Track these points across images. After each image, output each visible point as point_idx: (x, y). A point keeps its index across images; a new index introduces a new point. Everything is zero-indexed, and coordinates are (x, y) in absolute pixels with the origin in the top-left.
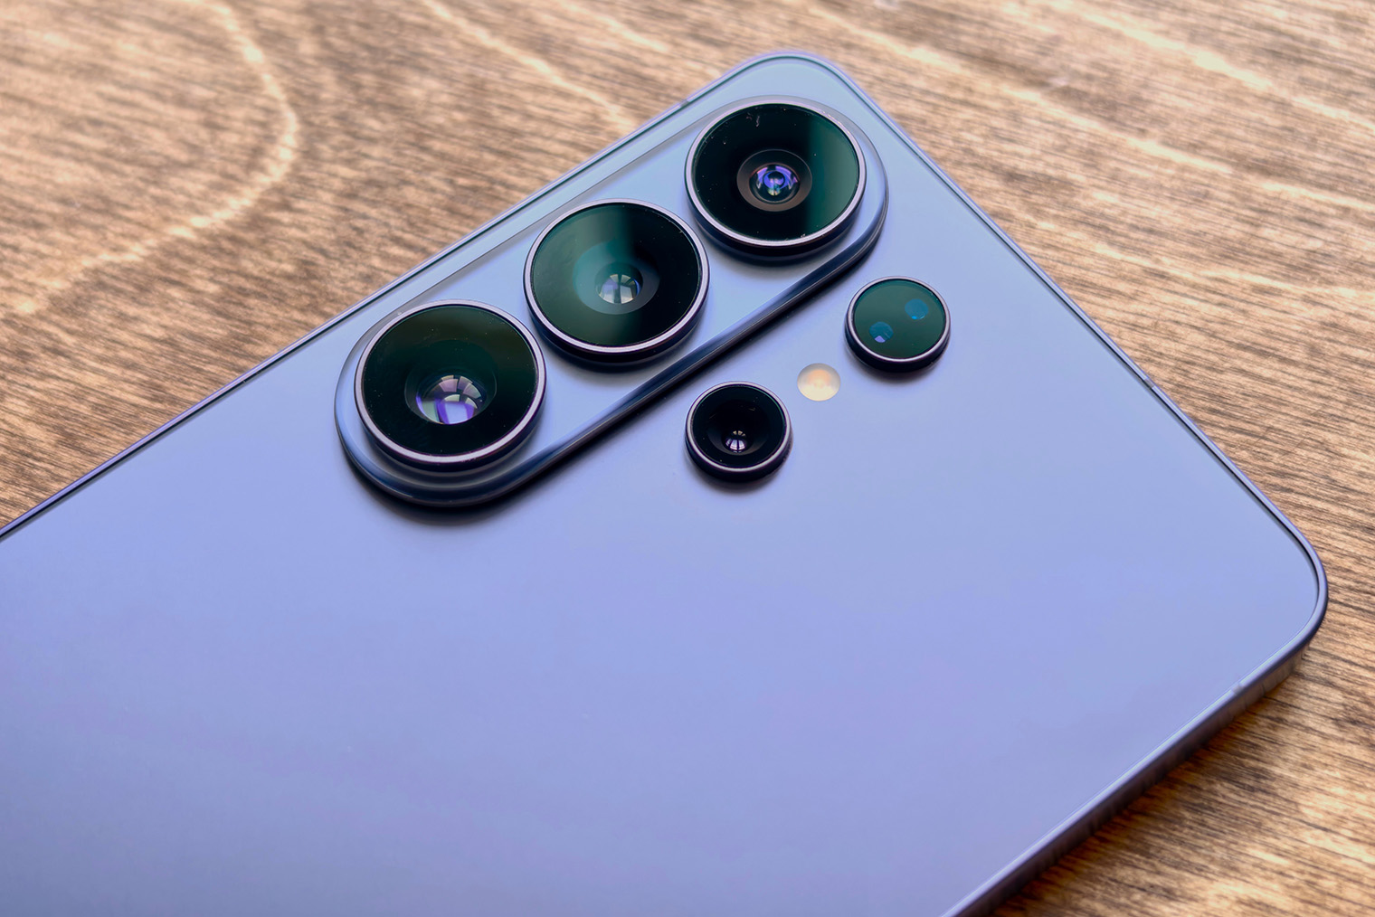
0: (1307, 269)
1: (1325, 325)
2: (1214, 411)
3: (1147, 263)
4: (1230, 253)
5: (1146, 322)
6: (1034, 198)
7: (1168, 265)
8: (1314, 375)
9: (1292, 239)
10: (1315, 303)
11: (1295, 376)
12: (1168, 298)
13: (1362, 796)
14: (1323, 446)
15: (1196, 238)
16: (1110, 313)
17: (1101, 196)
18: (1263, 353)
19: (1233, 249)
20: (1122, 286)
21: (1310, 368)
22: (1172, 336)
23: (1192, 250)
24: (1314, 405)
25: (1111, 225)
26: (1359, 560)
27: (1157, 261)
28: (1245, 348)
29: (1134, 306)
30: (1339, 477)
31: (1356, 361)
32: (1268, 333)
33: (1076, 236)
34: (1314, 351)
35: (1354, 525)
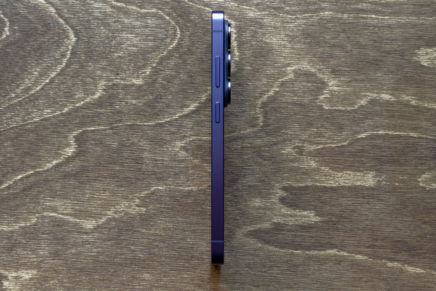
0: (316, 11)
1: (320, 19)
2: (308, 36)
3: (295, 17)
4: (305, 12)
5: (297, 25)
6: (279, 11)
7: (298, 16)
8: (320, 27)
9: (313, 7)
10: (318, 16)
11: (317, 28)
12: (299, 21)
13: (335, 81)
14: (323, 37)
15: (301, 11)
16: (292, 25)
17: (287, 8)
18: (313, 26)
19: (306, 11)
20: (293, 21)
21: (319, 26)
22: (301, 27)
23: (301, 13)
24: (320, 31)
25: (289, 12)
26: (330, 51)
27: (297, 16)
28: (310, 26)
29: (295, 24)
30: (325, 40)
31: (325, 23)
32: (313, 22)
33: (285, 15)
34: (319, 23)
35: (328, 46)
